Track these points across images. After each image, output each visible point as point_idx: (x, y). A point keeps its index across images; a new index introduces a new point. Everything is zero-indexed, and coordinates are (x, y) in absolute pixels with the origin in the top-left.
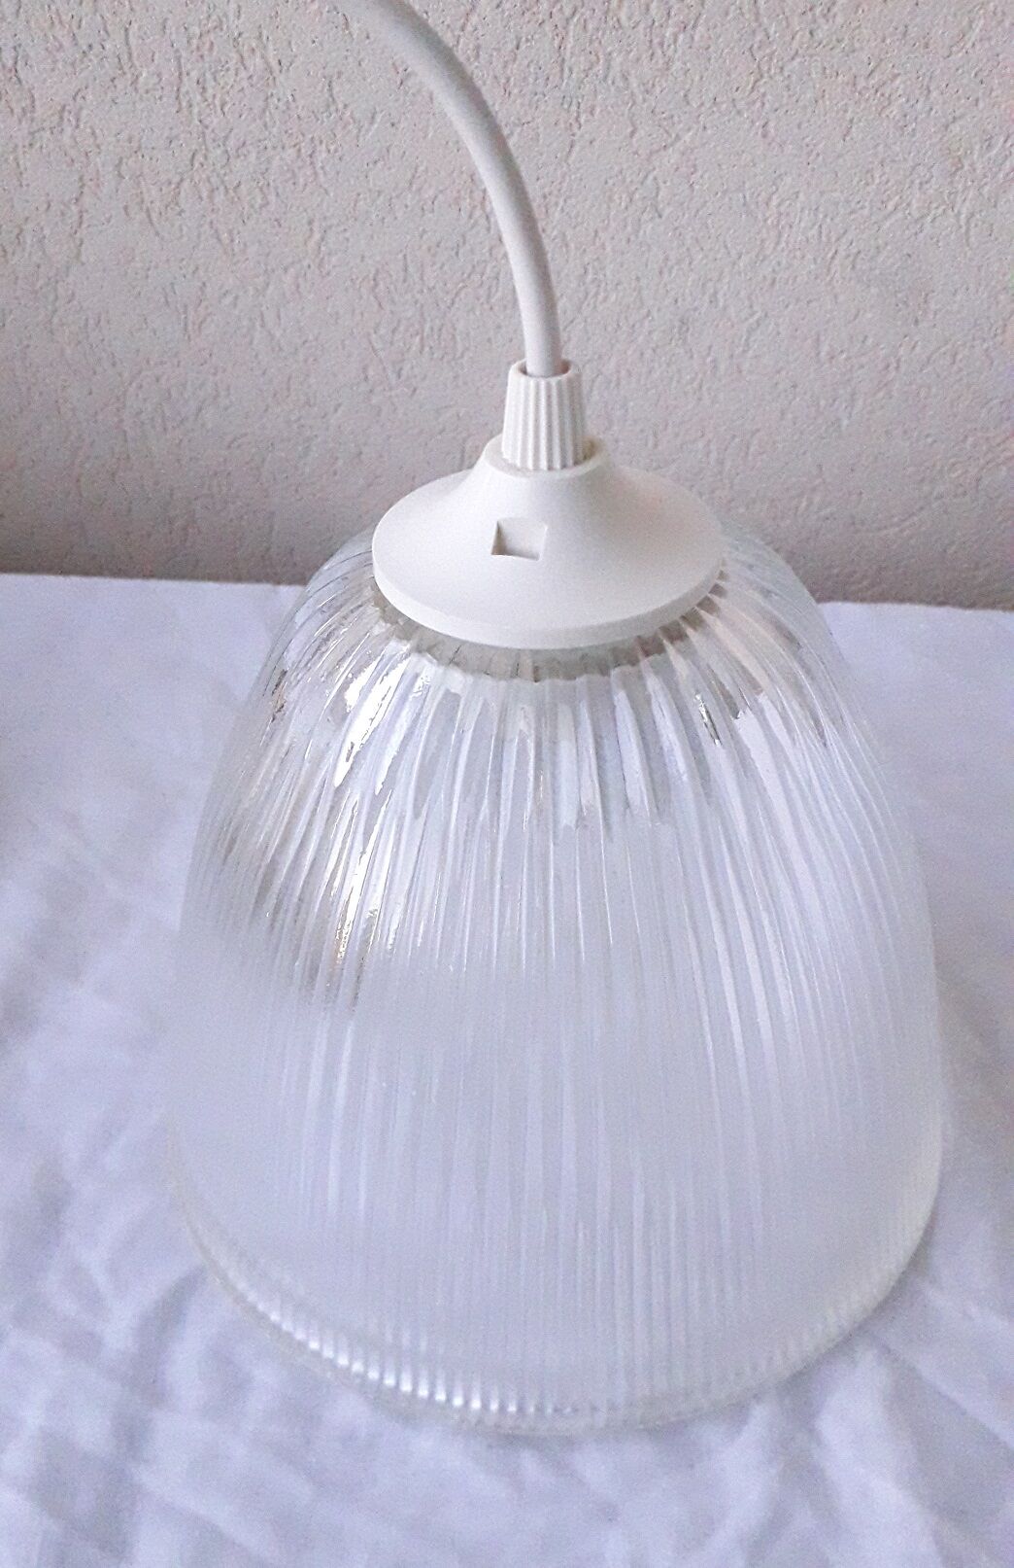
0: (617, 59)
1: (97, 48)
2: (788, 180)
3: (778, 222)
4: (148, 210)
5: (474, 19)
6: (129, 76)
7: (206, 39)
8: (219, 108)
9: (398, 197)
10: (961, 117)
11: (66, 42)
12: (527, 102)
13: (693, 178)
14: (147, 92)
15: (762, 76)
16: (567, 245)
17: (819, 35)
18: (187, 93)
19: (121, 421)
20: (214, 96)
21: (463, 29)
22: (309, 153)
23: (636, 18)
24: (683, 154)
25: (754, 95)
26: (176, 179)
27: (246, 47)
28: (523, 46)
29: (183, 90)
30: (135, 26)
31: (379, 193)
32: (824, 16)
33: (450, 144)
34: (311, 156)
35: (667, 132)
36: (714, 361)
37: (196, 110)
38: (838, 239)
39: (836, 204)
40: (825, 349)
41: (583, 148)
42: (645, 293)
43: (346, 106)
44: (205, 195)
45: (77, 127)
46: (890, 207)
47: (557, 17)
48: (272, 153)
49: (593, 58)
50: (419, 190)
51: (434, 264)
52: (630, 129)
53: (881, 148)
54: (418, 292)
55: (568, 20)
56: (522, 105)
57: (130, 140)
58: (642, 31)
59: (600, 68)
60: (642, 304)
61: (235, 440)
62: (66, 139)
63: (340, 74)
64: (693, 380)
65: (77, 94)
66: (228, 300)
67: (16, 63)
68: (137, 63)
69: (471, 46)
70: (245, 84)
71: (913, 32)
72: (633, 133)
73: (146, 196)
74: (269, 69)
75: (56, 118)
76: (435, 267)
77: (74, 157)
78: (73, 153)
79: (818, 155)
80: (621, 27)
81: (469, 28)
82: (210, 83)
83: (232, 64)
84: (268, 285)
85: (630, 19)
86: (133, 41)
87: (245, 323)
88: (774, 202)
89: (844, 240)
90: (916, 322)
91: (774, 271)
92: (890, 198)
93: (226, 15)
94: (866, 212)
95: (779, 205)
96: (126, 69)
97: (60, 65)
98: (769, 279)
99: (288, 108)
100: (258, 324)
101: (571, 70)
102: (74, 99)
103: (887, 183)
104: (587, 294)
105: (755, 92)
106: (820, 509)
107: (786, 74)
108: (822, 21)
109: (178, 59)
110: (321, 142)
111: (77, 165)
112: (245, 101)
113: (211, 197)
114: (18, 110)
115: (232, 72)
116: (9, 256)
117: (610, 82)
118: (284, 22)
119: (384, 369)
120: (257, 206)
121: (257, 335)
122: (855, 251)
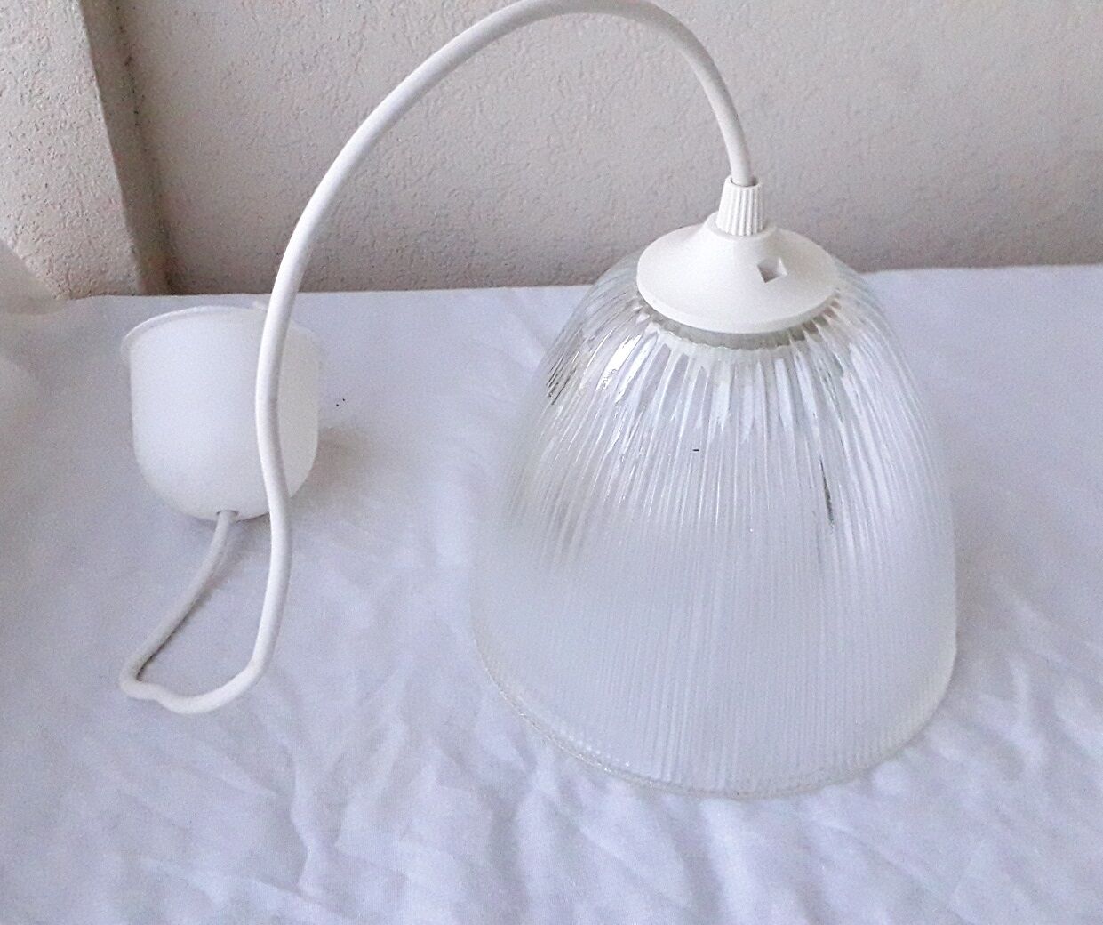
73: (408, 28)
76: (602, 68)
87: (469, 110)
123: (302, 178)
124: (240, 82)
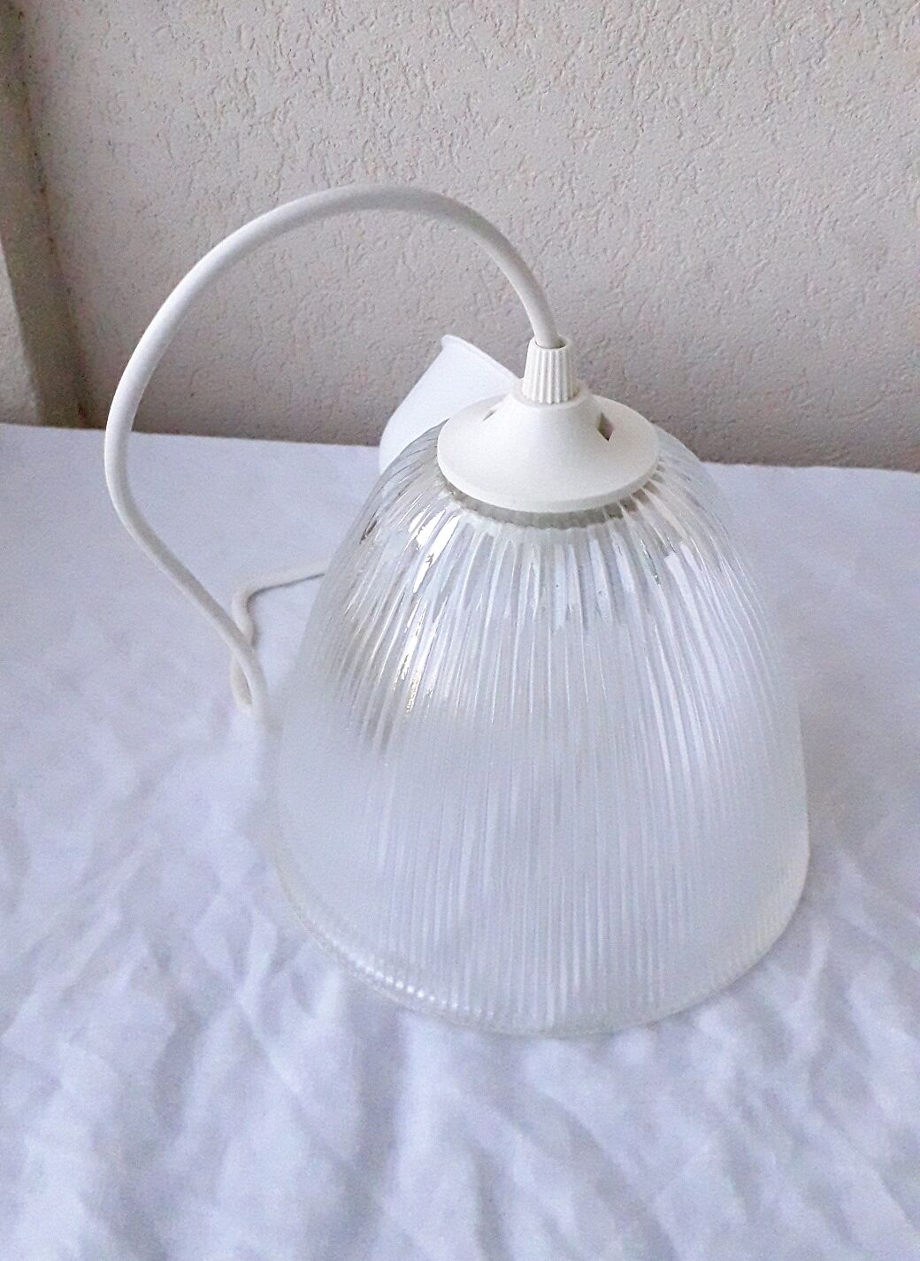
0: (671, 87)
1: (305, 71)
2: (789, 171)
3: (780, 198)
4: (328, 180)
5: (573, 60)
6: (325, 89)
7: (384, 67)
8: (387, 113)
9: (509, 175)
10: (912, 131)
11: (283, 65)
12: (606, 113)
13: (721, 167)
14: (337, 100)
15: (772, 102)
16: (628, 211)
17: (813, 76)
18: (366, 102)
19: (292, 328)
20: (384, 104)
21: (565, 64)
22: (449, 143)
23: (686, 61)
24: (714, 151)
25: (766, 114)
26: (351, 159)
27: (411, 72)
28: (606, 78)
29: (363, 100)
30: (334, 57)
31: (496, 172)
32: (817, 64)
33: (550, 140)
34: (450, 146)
35: (704, 136)
36: (729, 294)
37: (370, 113)
38: (823, 211)
39: (822, 188)
40: (811, 286)
41: (643, 146)
42: (683, 245)
43: (477, 113)
44: (370, 169)
45: (284, 122)
46: (861, 189)
47: (631, 59)
48: (422, 144)
49: (655, 87)
50: (524, 171)
51: (532, 221)
52: (678, 134)
53: (854, 152)
54: (519, 242)
55: (639, 62)
56: (603, 115)
57: (321, 131)
58: (690, 69)
59: (660, 93)
60: (680, 252)
61: (374, 344)
62: (275, 130)
63: (476, 92)
64: (713, 307)
65: (287, 99)
66: (380, 243)
67: (246, 79)
68: (332, 81)
69: (570, 76)
70: (408, 97)
71: (878, 76)
72: (679, 137)
73: (328, 170)
74: (426, 86)
75: (270, 117)
77: (279, 142)
78: (279, 139)
79: (810, 154)
80: (675, 67)
81: (569, 64)
82: (382, 98)
83: (400, 84)
84: (409, 234)
85: (682, 62)
86: (331, 67)
87: (391, 260)
88: (778, 184)
89: (826, 212)
90: (878, 269)
91: (776, 231)
92: (860, 184)
93: (398, 52)
94: (843, 193)
95: (781, 187)
96: (324, 85)
97: (277, 81)
98: (773, 237)
99: (437, 113)
100: (400, 261)
101: (638, 93)
102: (285, 103)
103: (858, 174)
104: (640, 245)
105: (767, 111)
106: (803, 401)
107: (789, 100)
108: (814, 66)
109: (362, 79)
110: (458, 137)
111: (281, 148)
112: (407, 108)
113: (375, 171)
114: (243, 110)
115: (400, 89)
116: (223, 209)
117: (665, 102)
118: (440, 57)
119: (489, 295)
120: (408, 179)
121: (399, 270)
122: (835, 219)
123: (218, 319)
124: (155, 216)
